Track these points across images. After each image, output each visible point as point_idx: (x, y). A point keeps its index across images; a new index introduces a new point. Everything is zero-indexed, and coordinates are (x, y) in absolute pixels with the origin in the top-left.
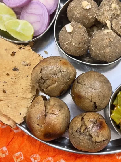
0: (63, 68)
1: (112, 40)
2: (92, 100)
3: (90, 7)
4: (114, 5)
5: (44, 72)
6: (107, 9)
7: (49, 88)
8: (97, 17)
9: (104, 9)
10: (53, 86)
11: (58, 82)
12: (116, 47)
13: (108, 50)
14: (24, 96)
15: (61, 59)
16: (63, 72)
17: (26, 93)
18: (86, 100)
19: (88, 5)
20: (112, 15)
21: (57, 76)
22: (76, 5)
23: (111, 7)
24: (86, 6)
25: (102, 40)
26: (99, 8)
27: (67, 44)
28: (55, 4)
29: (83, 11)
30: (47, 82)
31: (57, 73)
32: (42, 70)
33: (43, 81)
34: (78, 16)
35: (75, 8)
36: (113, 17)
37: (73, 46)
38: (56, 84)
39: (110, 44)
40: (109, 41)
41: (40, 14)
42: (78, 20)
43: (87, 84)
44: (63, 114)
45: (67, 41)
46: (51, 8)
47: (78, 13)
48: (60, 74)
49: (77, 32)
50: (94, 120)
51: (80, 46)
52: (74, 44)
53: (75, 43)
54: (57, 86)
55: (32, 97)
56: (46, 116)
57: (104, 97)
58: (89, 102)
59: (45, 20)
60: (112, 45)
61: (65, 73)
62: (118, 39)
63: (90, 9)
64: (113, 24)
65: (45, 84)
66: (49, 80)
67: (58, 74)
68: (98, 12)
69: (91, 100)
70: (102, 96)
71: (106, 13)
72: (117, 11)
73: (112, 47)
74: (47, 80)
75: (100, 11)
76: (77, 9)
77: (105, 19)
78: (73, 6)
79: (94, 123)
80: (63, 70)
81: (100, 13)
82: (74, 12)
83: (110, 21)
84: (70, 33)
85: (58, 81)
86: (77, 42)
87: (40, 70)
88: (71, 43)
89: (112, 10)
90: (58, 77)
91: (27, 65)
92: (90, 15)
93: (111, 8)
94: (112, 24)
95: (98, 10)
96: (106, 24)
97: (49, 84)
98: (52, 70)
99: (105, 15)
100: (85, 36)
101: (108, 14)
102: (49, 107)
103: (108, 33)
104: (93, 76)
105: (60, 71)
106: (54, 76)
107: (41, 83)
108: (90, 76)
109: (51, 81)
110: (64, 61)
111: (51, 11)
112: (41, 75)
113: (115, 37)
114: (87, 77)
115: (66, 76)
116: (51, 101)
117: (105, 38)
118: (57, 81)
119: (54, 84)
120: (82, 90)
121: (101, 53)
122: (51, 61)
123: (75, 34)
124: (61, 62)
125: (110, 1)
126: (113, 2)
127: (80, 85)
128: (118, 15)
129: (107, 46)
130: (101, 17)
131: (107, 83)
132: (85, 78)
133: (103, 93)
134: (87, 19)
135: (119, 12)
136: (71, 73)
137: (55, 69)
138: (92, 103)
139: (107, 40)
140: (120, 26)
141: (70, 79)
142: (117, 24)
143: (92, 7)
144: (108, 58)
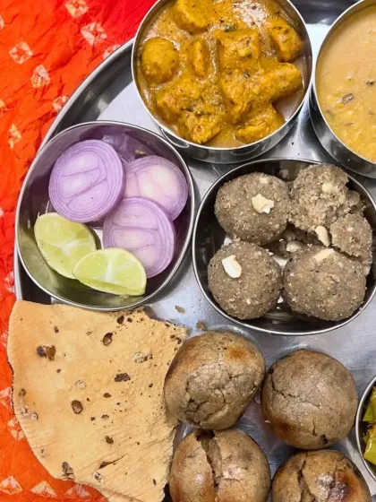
0: (237, 367)
1: (338, 281)
2: (316, 431)
3: (273, 206)
4: (327, 187)
5: (193, 387)
6: (312, 198)
7: (212, 420)
8: (290, 220)
9: (306, 200)
10: (220, 414)
11: (229, 403)
12: (350, 290)
13: (331, 302)
14: (154, 438)
15: (226, 345)
16: (237, 376)
17: (155, 428)
18: (301, 433)
19: (266, 205)
20: (326, 212)
21: (224, 392)
22: (235, 201)
23: (322, 192)
24: (262, 208)
25: (315, 281)
26: (291, 193)
27: (231, 302)
28: (181, 195)
29: (255, 217)
30: (205, 407)
31: (224, 382)
32: (188, 383)
33: (195, 406)
34: (247, 227)
35: (237, 210)
36: (329, 215)
37: (248, 306)
38: (227, 408)
39: (335, 288)
40: (332, 282)
41: (150, 226)
42: (247, 238)
43: (296, 394)
44: (255, 474)
45: (232, 297)
46: (175, 205)
47: (245, 222)
48: (231, 384)
49: (252, 272)
50: (330, 479)
51: (264, 300)
52: (249, 302)
53: (253, 299)
54: (228, 414)
55: (171, 433)
56: (216, 485)
57: (342, 417)
58: (309, 437)
59: (168, 241)
60: (340, 289)
61: (241, 379)
62: (350, 271)
63: (271, 209)
64: (334, 236)
65: (200, 412)
66: (208, 403)
67: (226, 386)
68: (290, 207)
69: (314, 430)
70: (337, 418)
71: (311, 209)
72: (338, 199)
73: (339, 295)
74: (204, 403)
75: (294, 201)
76: (242, 213)
77: (312, 224)
78: (229, 204)
79: (331, 486)
80: (235, 373)
81: (297, 209)
82: (235, 218)
83: (324, 225)
84: (237, 279)
85: (229, 401)
86: (255, 296)
87: (184, 387)
88: (243, 301)
89: (326, 201)
90: (229, 394)
91: (146, 359)
92: (276, 223)
93: (322, 196)
94: (330, 236)
95: (291, 198)
96: (316, 236)
97: (210, 411)
98: (211, 379)
99: (310, 214)
100: (271, 274)
101: (318, 212)
102: (219, 463)
103: (325, 261)
104: (308, 369)
105: (231, 378)
106: (217, 392)
107: (191, 411)
108: (300, 372)
109: (214, 404)
110: (234, 347)
111: (174, 211)
112: (188, 397)
113: (344, 269)
114: (295, 373)
115: (245, 383)
116: (221, 448)
117: (321, 276)
118: (227, 401)
119: (220, 409)
120: (288, 411)
121: (316, 308)
122: (204, 357)
123: (247, 277)
124: (228, 352)
125: (315, 177)
126: (323, 178)
127: (280, 396)
128: (342, 206)
129: (329, 294)
130: (301, 220)
131: (343, 381)
132: (288, 378)
133: (339, 410)
134: (267, 231)
135: (342, 199)
136: (254, 375)
137: (219, 377)
138: (316, 439)
139: (325, 282)
140: (351, 238)
141: (255, 387)
142: (343, 235)
143: (276, 202)
144: (335, 317)
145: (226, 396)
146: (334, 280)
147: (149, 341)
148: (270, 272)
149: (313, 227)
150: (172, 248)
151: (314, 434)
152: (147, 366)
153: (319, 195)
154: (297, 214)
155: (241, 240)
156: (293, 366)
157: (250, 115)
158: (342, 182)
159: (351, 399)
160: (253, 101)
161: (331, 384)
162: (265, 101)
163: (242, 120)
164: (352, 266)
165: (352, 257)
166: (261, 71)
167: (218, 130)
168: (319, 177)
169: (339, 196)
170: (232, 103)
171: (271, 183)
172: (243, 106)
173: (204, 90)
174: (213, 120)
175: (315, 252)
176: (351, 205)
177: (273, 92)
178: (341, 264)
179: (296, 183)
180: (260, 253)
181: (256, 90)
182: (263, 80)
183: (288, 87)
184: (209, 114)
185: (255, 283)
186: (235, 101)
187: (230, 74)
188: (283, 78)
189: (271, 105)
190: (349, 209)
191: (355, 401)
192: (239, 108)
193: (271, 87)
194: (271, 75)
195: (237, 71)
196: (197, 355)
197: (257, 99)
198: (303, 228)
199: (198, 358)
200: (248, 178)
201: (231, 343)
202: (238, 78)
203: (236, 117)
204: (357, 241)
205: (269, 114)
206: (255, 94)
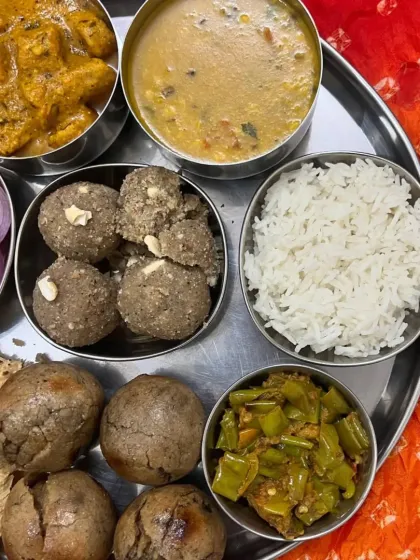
0: (56, 400)
1: (167, 294)
2: (151, 465)
3: (90, 217)
4: (152, 191)
5: (8, 426)
6: (138, 205)
7: (35, 460)
8: (118, 231)
9: (132, 208)
10: (43, 454)
11: (51, 442)
12: (183, 304)
13: (163, 318)
15: (47, 377)
16: (58, 410)
18: (135, 467)
19: (80, 216)
20: (155, 219)
21: (44, 429)
22: (53, 216)
23: (148, 198)
24: (76, 220)
25: (143, 296)
26: (118, 201)
27: (53, 329)
29: (73, 231)
30: (26, 447)
31: (43, 419)
33: (14, 447)
34: (67, 242)
35: (54, 225)
36: (159, 222)
37: (71, 332)
38: (49, 448)
39: (165, 302)
40: (160, 296)
42: (71, 257)
43: (128, 425)
44: (87, 517)
45: (53, 323)
48: (51, 420)
49: (72, 293)
50: (165, 517)
51: (91, 324)
52: (71, 326)
53: (76, 323)
54: (52, 453)
55: (7, 479)
56: (43, 533)
57: (181, 446)
58: (145, 471)
60: (171, 303)
61: (63, 413)
62: (182, 282)
63: (89, 221)
64: (164, 245)
65: (22, 453)
66: (27, 443)
67: (46, 423)
68: (117, 217)
69: (148, 464)
70: (174, 448)
71: (136, 217)
72: (165, 205)
73: (171, 310)
74: (23, 442)
75: (122, 210)
76: (60, 228)
77: (139, 235)
78: (46, 219)
79: (168, 525)
80: (56, 408)
81: (125, 219)
82: (54, 234)
83: (154, 235)
84: (55, 301)
85: (51, 439)
86: (78, 319)
88: (65, 326)
89: (152, 207)
90: (48, 431)
92: (98, 236)
93: (149, 202)
94: (160, 245)
95: (118, 207)
96: (146, 246)
97: (31, 451)
98: (27, 416)
99: (136, 222)
100: (98, 293)
101: (145, 220)
103: (154, 273)
104: (141, 396)
105: (51, 413)
106: (36, 429)
107: (11, 453)
108: (134, 399)
109: (34, 443)
110: (56, 378)
112: (3, 437)
113: (174, 281)
114: (128, 402)
115: (69, 418)
116: (50, 492)
117: (147, 291)
118: (48, 439)
119: (43, 449)
120: (120, 445)
121: (151, 327)
122: (20, 392)
123: (67, 300)
124: (48, 384)
125: (139, 182)
126: (148, 182)
127: (113, 430)
128: (173, 212)
129: (159, 310)
130: (128, 231)
131: (182, 405)
132: (121, 408)
133: (175, 438)
134: (90, 246)
135: (172, 204)
136: (81, 406)
137: (36, 413)
138: (152, 473)
139: (152, 296)
140: (181, 246)
141: (82, 420)
142: (172, 243)
143: (95, 213)
144: (173, 335)
145: (46, 433)
146: (162, 294)
148: (96, 291)
149: (141, 238)
151: (151, 468)
153: (144, 201)
154: (125, 224)
156: (127, 394)
157: (60, 118)
158: (173, 185)
159: (192, 425)
160: (60, 102)
161: (166, 410)
162: (74, 102)
163: (52, 123)
164: (185, 276)
165: (187, 267)
166: (64, 69)
167: (27, 138)
168: (143, 182)
169: (167, 201)
170: (34, 106)
171: (90, 192)
172: (46, 110)
173: (7, 94)
174: (20, 128)
175: (144, 264)
176: (186, 210)
177: (80, 91)
178: (170, 276)
179: (122, 189)
180: (82, 271)
181: (59, 90)
182: (67, 79)
183: (97, 84)
184: (14, 121)
185: (75, 304)
186: (36, 104)
187: (30, 75)
188: (90, 75)
189: (83, 107)
190: (183, 215)
191: (197, 428)
192: (42, 111)
193: (78, 85)
194: (75, 72)
195: (35, 71)
196: (13, 391)
197: (63, 100)
198: (131, 239)
199: (14, 393)
200: (65, 189)
201: (53, 375)
202: (39, 78)
203: (42, 122)
204: (189, 249)
205: (81, 117)
206: (59, 95)
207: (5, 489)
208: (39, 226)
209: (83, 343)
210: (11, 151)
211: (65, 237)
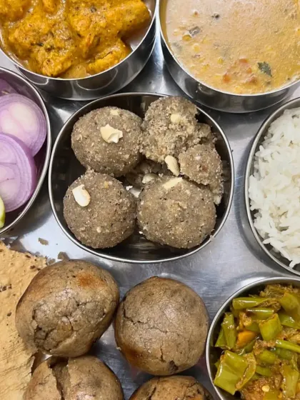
0: (85, 295)
1: (185, 207)
2: (164, 357)
3: (121, 136)
4: (175, 118)
5: (40, 315)
6: (161, 129)
7: (61, 347)
8: (141, 151)
9: (155, 131)
10: (68, 341)
11: (77, 331)
12: (198, 217)
13: (179, 229)
14: (10, 365)
15: (76, 273)
16: (85, 304)
17: (13, 356)
18: (150, 359)
20: (175, 142)
21: (72, 320)
22: (87, 133)
23: (171, 123)
25: (163, 208)
26: (143, 125)
27: (82, 231)
28: (40, 131)
29: (106, 147)
30: (53, 334)
31: (71, 310)
32: (35, 311)
33: (44, 334)
34: (98, 158)
35: (88, 141)
36: (178, 145)
37: (98, 234)
38: (74, 336)
39: (183, 215)
40: (179, 209)
41: (9, 161)
42: (101, 170)
43: (145, 321)
45: (83, 226)
46: (34, 140)
48: (78, 312)
49: (102, 201)
51: (115, 229)
52: (99, 230)
53: (103, 227)
54: (76, 341)
55: (29, 361)
57: (191, 343)
58: (157, 363)
59: (26, 175)
60: (187, 216)
61: (89, 306)
62: (197, 198)
63: (120, 139)
64: (182, 165)
65: (49, 339)
66: (55, 331)
67: (74, 314)
68: (141, 139)
69: (162, 357)
70: (185, 345)
71: (160, 139)
72: (185, 130)
73: (187, 222)
74: (52, 330)
75: (146, 133)
76: (93, 144)
77: (161, 155)
78: (81, 136)
80: (83, 301)
81: (148, 140)
82: (87, 150)
83: (173, 155)
84: (87, 207)
85: (77, 329)
86: (106, 224)
87: (31, 314)
88: (93, 229)
89: (174, 131)
90: (76, 321)
91: (4, 289)
92: (126, 154)
93: (170, 126)
94: (179, 165)
95: (143, 130)
96: (165, 164)
97: (58, 339)
98: (58, 307)
99: (159, 144)
101: (167, 142)
102: (69, 389)
103: (173, 189)
104: (156, 296)
105: (78, 305)
106: (65, 319)
107: (40, 339)
108: (150, 298)
109: (61, 331)
110: (84, 275)
111: (34, 146)
112: (35, 324)
113: (191, 197)
114: (144, 301)
115: (93, 311)
116: (72, 375)
117: (168, 203)
118: (74, 329)
119: (69, 337)
120: (137, 338)
121: (166, 235)
122: (52, 285)
123: (97, 207)
124: (77, 279)
125: (164, 109)
126: (172, 109)
127: (130, 324)
128: (190, 137)
129: (177, 221)
130: (151, 151)
131: (192, 307)
132: (138, 304)
133: (186, 335)
134: (118, 161)
135: (191, 129)
136: (104, 301)
137: (66, 304)
138: (165, 365)
139: (172, 208)
140: (198, 166)
141: (104, 314)
142: (190, 163)
143: (125, 133)
144: (185, 245)
145: (73, 323)
146: (181, 207)
147: (9, 271)
148: (121, 201)
149: (162, 157)
150: (30, 181)
151: (162, 360)
152: (6, 295)
153: (167, 125)
154: (148, 145)
155: (95, 171)
156: (143, 293)
157: (99, 48)
158: (191, 114)
159: (200, 325)
160: (101, 34)
161: (178, 310)
162: (113, 35)
163: (92, 54)
164: (200, 193)
165: (200, 186)
166: (108, 5)
167: (69, 64)
168: (168, 108)
169: (187, 127)
170: (79, 35)
171: (121, 115)
172: (90, 39)
173: (54, 25)
174: (64, 55)
175: (164, 181)
176: (201, 136)
177: (120, 25)
178: (188, 192)
179: (147, 115)
180: (111, 183)
181: (102, 23)
182: (110, 13)
183: (135, 20)
184: (59, 49)
185: (105, 210)
186: (81, 33)
187: (78, 8)
188: (129, 12)
189: (119, 40)
190: (198, 140)
191: (204, 327)
192: (86, 40)
193: (118, 20)
194: (117, 9)
195: (83, 5)
196: (47, 282)
197: (104, 32)
198: (153, 158)
199: (46, 286)
200: (99, 111)
201: (80, 271)
202: (85, 11)
203: (85, 50)
204: (205, 169)
205: (118, 48)
206: (101, 27)
207: (27, 368)
208: (73, 142)
209: (107, 245)
210: (55, 74)
211: (96, 152)
